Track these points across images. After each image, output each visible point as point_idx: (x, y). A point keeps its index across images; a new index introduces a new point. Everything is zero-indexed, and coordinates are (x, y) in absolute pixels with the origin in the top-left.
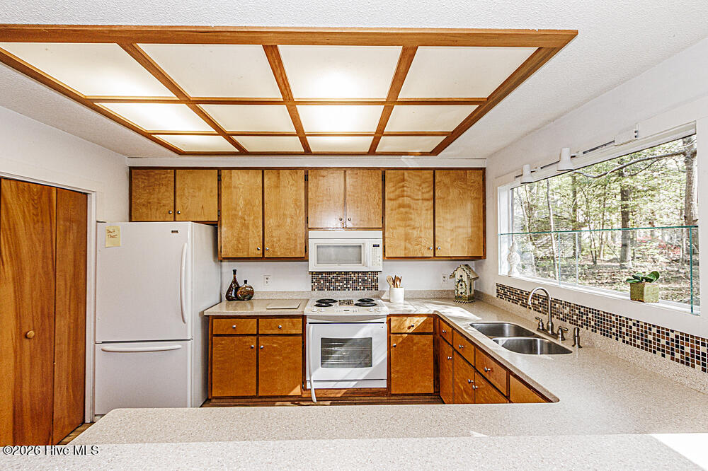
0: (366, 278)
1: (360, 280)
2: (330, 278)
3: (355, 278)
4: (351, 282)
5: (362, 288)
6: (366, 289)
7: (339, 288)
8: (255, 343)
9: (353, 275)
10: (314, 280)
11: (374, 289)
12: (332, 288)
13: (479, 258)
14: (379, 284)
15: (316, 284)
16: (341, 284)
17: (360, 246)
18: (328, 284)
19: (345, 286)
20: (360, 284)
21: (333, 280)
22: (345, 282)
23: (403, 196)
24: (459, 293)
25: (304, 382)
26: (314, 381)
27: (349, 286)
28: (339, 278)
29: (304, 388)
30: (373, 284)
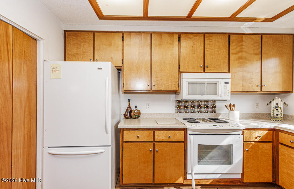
0: (209, 105)
1: (205, 106)
2: (187, 105)
3: (202, 105)
4: (200, 108)
5: (207, 111)
6: (209, 112)
7: (192, 111)
8: (152, 147)
9: (201, 103)
10: (177, 106)
11: (214, 112)
12: (188, 111)
13: (289, 92)
14: (216, 109)
15: (178, 109)
16: (194, 109)
17: (216, 83)
18: (185, 109)
19: (196, 110)
20: (205, 109)
21: (189, 106)
22: (196, 108)
23: (242, 52)
24: (275, 115)
25: (185, 174)
26: (195, 174)
27: (198, 110)
28: (192, 105)
29: (185, 179)
30: (214, 109)
